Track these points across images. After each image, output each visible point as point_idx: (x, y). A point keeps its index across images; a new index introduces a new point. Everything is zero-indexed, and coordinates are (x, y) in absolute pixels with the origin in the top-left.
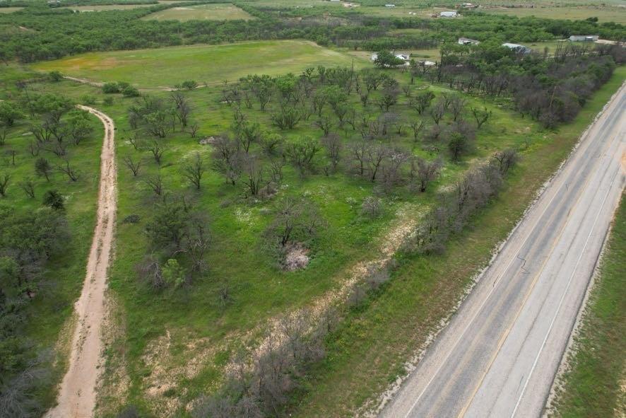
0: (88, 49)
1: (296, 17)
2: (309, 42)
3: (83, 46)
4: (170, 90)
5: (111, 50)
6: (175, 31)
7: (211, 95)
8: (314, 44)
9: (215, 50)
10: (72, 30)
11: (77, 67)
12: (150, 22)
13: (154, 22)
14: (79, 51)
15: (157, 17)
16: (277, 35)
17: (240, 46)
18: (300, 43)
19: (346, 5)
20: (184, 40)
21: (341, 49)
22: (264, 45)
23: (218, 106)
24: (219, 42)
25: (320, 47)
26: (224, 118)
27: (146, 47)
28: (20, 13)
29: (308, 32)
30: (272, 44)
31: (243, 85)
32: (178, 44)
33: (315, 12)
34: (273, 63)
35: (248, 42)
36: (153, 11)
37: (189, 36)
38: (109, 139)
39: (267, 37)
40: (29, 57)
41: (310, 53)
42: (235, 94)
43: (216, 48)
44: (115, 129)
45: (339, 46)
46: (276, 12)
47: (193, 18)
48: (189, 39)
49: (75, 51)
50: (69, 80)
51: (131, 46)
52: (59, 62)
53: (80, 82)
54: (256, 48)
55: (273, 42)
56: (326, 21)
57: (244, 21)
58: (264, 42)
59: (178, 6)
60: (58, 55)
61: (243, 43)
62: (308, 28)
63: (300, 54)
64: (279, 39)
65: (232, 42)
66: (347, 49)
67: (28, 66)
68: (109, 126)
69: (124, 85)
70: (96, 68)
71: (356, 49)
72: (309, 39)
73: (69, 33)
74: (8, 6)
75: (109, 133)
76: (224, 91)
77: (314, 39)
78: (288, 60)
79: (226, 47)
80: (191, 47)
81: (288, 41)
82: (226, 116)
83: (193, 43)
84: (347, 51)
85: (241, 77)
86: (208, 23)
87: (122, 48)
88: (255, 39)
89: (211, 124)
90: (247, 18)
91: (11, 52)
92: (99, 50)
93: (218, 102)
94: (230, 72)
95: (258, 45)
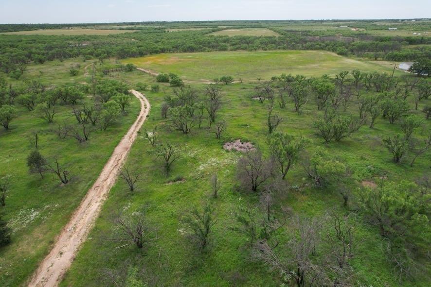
0: (163, 51)
1: (314, 36)
2: (329, 52)
3: (160, 49)
4: (209, 83)
6: (225, 41)
7: (243, 90)
8: (334, 54)
9: (251, 55)
11: (149, 62)
12: (209, 36)
13: (211, 36)
14: (156, 52)
15: (215, 34)
16: (303, 46)
17: (272, 53)
18: (321, 53)
19: (353, 29)
20: (229, 48)
21: (361, 58)
22: (291, 53)
23: (249, 103)
24: (255, 50)
25: (340, 56)
26: (255, 117)
27: (201, 51)
29: (327, 45)
30: (297, 53)
32: (225, 49)
33: (329, 33)
34: (301, 67)
35: (278, 51)
36: (214, 31)
37: (233, 45)
38: (136, 126)
39: (294, 48)
41: (333, 60)
42: (268, 91)
43: (253, 53)
44: (147, 116)
45: (358, 56)
46: (298, 33)
47: (239, 35)
48: (233, 47)
50: (139, 70)
51: (191, 49)
53: (145, 72)
54: (285, 55)
55: (298, 51)
56: (341, 39)
57: (274, 37)
58: (292, 51)
59: (230, 29)
60: (141, 54)
61: (274, 51)
62: (326, 42)
63: (324, 61)
64: (304, 50)
65: (266, 50)
66: (367, 58)
67: (120, 61)
68: (144, 113)
70: (161, 63)
71: (376, 59)
72: (329, 50)
73: (156, 42)
75: (140, 121)
76: (257, 88)
77: (334, 50)
78: (314, 65)
79: (261, 53)
80: (234, 52)
81: (311, 51)
82: (258, 115)
83: (235, 50)
84: (368, 60)
85: (274, 76)
86: (249, 38)
87: (185, 51)
88: (284, 48)
89: (241, 123)
90: (277, 35)
92: (170, 52)
93: (251, 98)
94: (263, 71)
95: (286, 53)
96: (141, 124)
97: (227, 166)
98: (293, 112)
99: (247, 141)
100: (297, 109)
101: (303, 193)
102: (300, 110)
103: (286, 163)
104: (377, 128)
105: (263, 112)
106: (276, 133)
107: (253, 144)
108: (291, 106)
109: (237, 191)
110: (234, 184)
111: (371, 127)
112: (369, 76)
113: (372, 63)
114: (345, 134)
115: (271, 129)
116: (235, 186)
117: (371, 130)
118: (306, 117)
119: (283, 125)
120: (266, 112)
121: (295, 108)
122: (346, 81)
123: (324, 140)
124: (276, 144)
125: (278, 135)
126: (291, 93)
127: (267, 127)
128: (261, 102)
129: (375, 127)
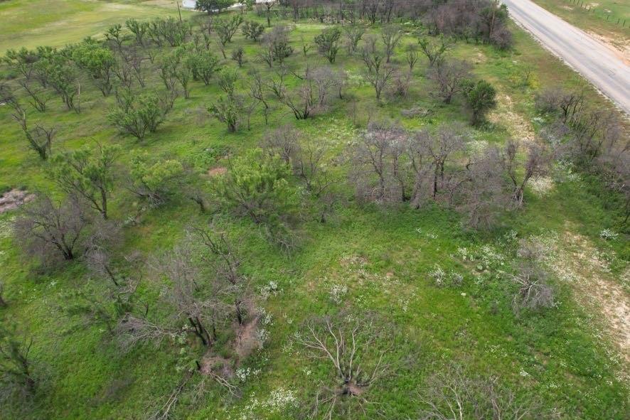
98: (65, 112)
99: (8, 190)
100: (70, 106)
101: (143, 223)
102: (76, 105)
103: (98, 195)
104: (194, 96)
105: (10, 129)
106: (55, 156)
107: (23, 189)
108: (56, 103)
109: (40, 275)
110: (27, 268)
111: (187, 98)
112: (151, 26)
113: (146, 5)
114: (159, 119)
115: (42, 152)
117: (190, 102)
118: (90, 114)
119: (61, 138)
120: (17, 126)
121: (65, 105)
122: (124, 40)
123: (136, 138)
124: (65, 172)
125: (60, 159)
126: (44, 82)
127: (32, 151)
129: (191, 95)
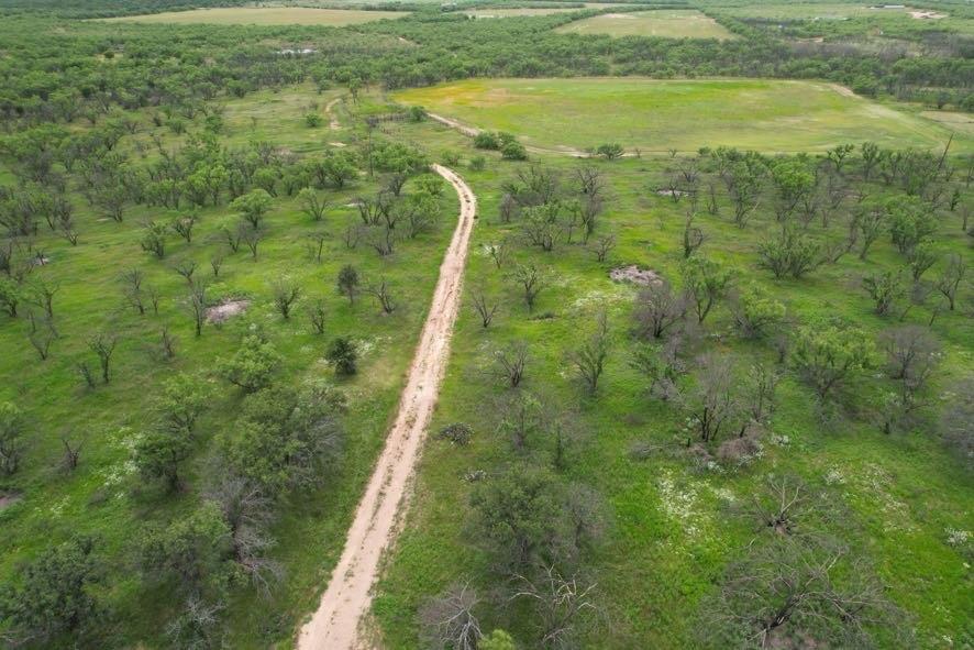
0: (472, 73)
1: (812, 36)
2: (835, 87)
3: (467, 69)
4: (576, 155)
5: (502, 76)
6: (602, 51)
7: (642, 175)
8: (847, 92)
9: (660, 88)
10: (459, 44)
11: (450, 100)
12: (567, 35)
13: (572, 36)
14: (460, 76)
15: (580, 28)
16: (776, 70)
17: (706, 85)
18: (818, 87)
19: (917, 15)
20: (614, 68)
21: (906, 105)
22: (748, 87)
23: (653, 200)
24: (670, 75)
25: (858, 97)
26: (663, 229)
27: (552, 75)
28: (406, 20)
29: (835, 67)
30: (763, 87)
31: (705, 162)
32: (603, 73)
33: (850, 29)
34: (763, 124)
35: (720, 80)
36: (575, 18)
37: (621, 61)
38: (462, 234)
39: (756, 73)
40: (396, 81)
41: (838, 108)
42: (688, 179)
43: (663, 85)
44: (476, 217)
45: (900, 99)
46: (774, 27)
47: (632, 31)
48: (622, 66)
49: (455, 75)
50: (435, 120)
51: (532, 72)
52: (431, 91)
53: (447, 125)
54: (733, 91)
55: (766, 82)
56: (874, 46)
57: (715, 42)
58: (750, 81)
59: (613, 12)
60: (431, 81)
61: (712, 80)
62: (834, 60)
63: (816, 109)
64: (779, 77)
65: (693, 76)
66: (919, 105)
67: (391, 94)
68: (468, 210)
69: (508, 139)
70: (474, 104)
71: (940, 107)
72: (836, 80)
73: (454, 48)
74: (394, 10)
75: (465, 224)
76: (668, 170)
77: (847, 82)
78: (791, 121)
79: (681, 84)
80: (623, 80)
81: (793, 82)
82: (668, 224)
83: (625, 74)
84: (920, 110)
85: (704, 147)
86: (656, 42)
87: (518, 74)
88: (734, 74)
89: (638, 238)
90: (722, 35)
91: (377, 74)
92: (486, 75)
93: (655, 190)
94: (683, 132)
95: (736, 86)
96: (469, 230)
97: (618, 303)
98: (731, 222)
99: (647, 269)
100: (738, 219)
101: (724, 344)
102: (744, 219)
103: (705, 304)
104: (874, 260)
105: (677, 220)
106: (694, 258)
107: (658, 273)
108: (728, 211)
109: (632, 335)
110: (627, 327)
111: (862, 257)
113: (925, 119)
115: (688, 251)
116: (630, 330)
117: (862, 264)
118: (751, 233)
119: (710, 245)
120: (684, 220)
121: (735, 216)
122: (848, 164)
123: (774, 274)
124: (693, 273)
125: (696, 262)
126: (732, 185)
127: (682, 247)
128: (675, 199)
129: (869, 257)
